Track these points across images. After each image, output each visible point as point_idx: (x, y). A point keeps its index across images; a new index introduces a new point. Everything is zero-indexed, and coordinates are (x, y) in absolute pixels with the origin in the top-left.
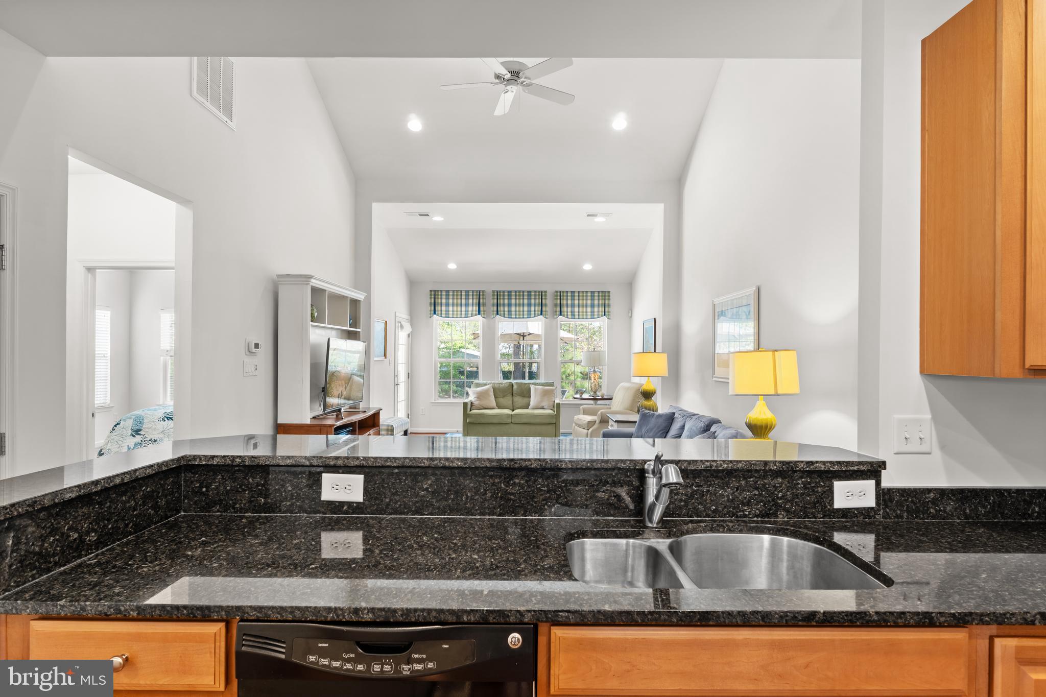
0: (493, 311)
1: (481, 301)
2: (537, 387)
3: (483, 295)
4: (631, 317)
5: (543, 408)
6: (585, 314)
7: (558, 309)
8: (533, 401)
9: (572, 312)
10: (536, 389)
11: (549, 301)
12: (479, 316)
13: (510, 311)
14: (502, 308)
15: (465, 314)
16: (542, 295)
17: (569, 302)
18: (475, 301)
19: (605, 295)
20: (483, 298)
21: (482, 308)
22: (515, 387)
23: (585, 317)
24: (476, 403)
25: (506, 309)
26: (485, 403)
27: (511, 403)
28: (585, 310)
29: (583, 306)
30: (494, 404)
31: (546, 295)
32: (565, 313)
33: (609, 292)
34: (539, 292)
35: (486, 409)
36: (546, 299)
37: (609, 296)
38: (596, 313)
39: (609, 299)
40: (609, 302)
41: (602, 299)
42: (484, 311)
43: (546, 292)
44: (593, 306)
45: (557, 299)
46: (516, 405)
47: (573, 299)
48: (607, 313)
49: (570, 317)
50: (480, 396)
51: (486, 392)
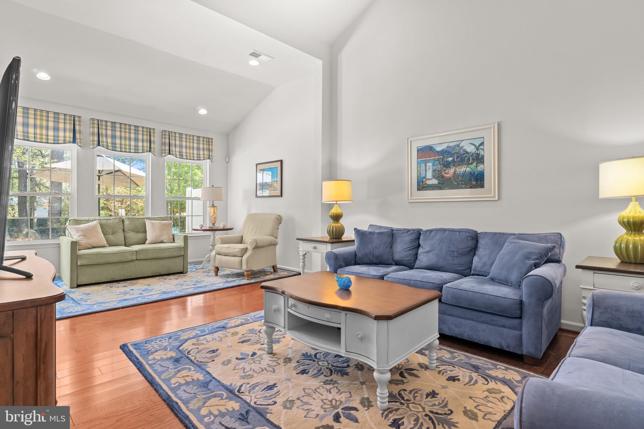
0: (93, 141)
1: (77, 127)
2: (154, 221)
3: (80, 121)
4: (228, 162)
5: (162, 242)
6: (192, 155)
7: (167, 148)
8: (150, 236)
9: (180, 152)
10: (152, 224)
11: (157, 139)
12: (75, 146)
13: (114, 144)
14: (104, 139)
15: (54, 140)
16: (150, 132)
17: (178, 143)
18: (68, 126)
19: (209, 141)
20: (80, 125)
21: (78, 136)
22: (127, 222)
23: (192, 158)
24: (84, 242)
25: (109, 140)
26: (93, 241)
27: (124, 239)
28: (191, 151)
29: (190, 148)
30: (105, 243)
31: (154, 133)
32: (174, 153)
33: (212, 139)
34: (147, 128)
35: (95, 247)
36: (154, 136)
37: (212, 142)
38: (202, 156)
39: (212, 145)
40: (212, 147)
41: (207, 144)
42: (80, 139)
43: (154, 129)
44: (198, 149)
45: (165, 138)
46: (129, 241)
47: (181, 140)
48: (210, 157)
49: (178, 156)
50: (85, 233)
51: (93, 228)
